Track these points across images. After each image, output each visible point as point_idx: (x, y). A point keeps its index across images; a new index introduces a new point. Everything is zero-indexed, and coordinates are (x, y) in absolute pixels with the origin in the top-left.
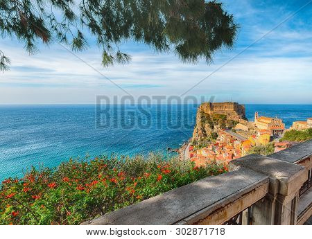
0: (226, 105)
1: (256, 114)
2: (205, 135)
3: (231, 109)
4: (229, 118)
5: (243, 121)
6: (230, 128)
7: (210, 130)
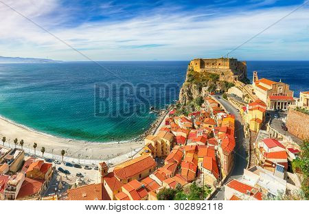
0: (220, 62)
1: (255, 74)
2: (191, 99)
3: (225, 67)
4: (221, 79)
5: (238, 83)
6: (222, 92)
7: (197, 92)
